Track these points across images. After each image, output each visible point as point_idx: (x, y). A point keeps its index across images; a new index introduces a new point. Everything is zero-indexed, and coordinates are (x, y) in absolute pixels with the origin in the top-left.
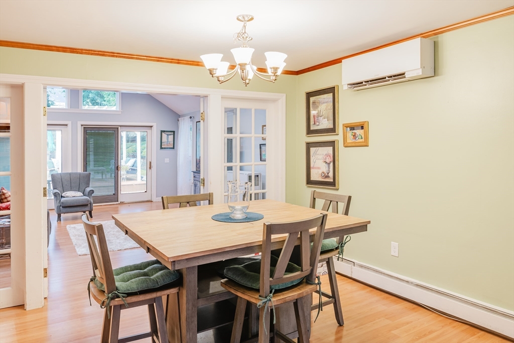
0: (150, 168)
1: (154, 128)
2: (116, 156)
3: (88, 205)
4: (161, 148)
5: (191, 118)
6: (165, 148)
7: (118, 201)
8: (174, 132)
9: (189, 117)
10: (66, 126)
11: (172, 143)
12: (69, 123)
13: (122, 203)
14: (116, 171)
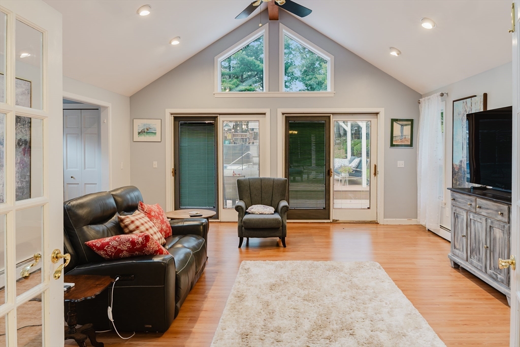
0: (375, 174)
1: (382, 116)
2: (327, 156)
3: (279, 228)
4: (392, 145)
5: (442, 95)
6: (397, 145)
7: (329, 219)
8: (412, 121)
9: (439, 93)
10: (263, 115)
11: (410, 137)
12: (267, 111)
13: (335, 222)
14: (327, 177)
